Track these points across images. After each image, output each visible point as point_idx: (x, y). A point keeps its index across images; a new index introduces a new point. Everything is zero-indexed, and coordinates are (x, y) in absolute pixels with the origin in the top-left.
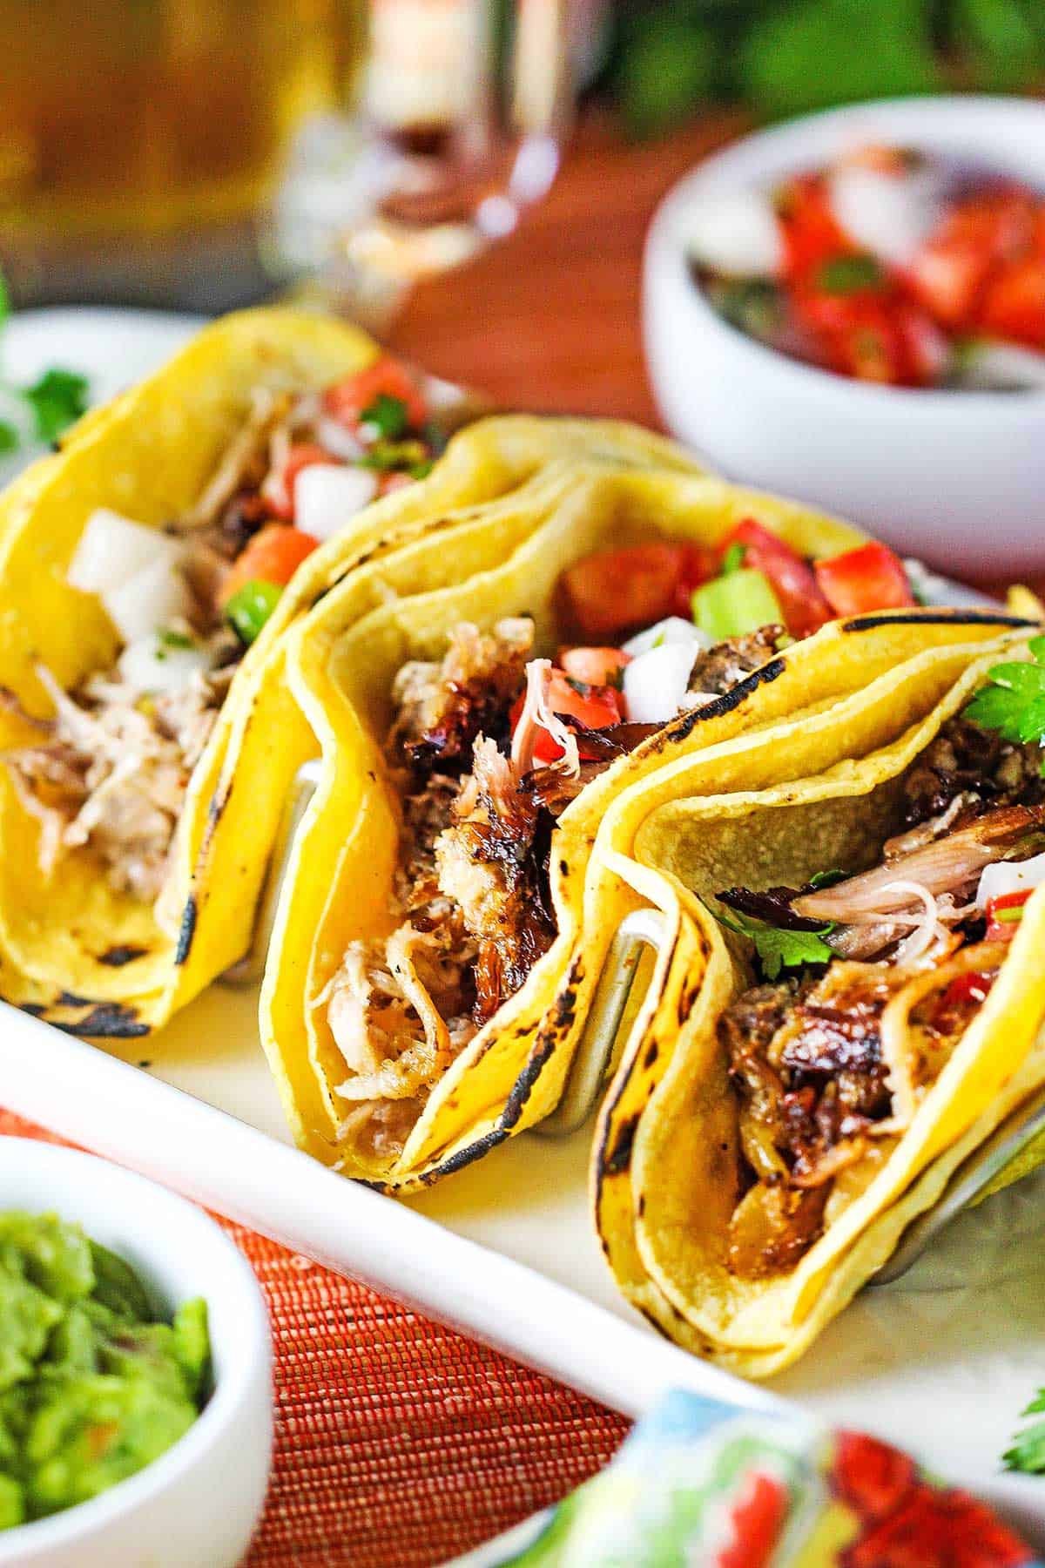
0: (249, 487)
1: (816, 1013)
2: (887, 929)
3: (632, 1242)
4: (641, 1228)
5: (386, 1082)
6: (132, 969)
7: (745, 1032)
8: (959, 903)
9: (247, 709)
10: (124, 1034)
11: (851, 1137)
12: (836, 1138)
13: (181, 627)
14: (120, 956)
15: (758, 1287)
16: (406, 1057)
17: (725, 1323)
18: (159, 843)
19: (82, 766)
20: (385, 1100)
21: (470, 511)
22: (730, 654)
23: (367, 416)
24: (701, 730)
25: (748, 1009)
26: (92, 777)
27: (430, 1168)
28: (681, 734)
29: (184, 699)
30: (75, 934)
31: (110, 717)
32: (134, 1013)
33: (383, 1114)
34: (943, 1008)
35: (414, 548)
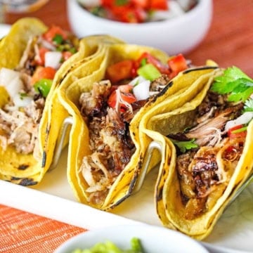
0: (31, 59)
1: (199, 159)
2: (207, 139)
3: (165, 215)
4: (167, 211)
5: (98, 187)
6: (27, 170)
7: (182, 165)
8: (222, 131)
9: (50, 108)
10: (31, 184)
11: (213, 185)
12: (209, 186)
13: (23, 92)
14: (23, 167)
15: (193, 221)
16: (101, 181)
17: (189, 230)
18: (28, 141)
19: (9, 126)
20: (97, 191)
21: (89, 58)
22: (157, 82)
23: (54, 40)
24: (158, 99)
25: (182, 160)
26: (12, 128)
27: (111, 205)
28: (154, 101)
29: (31, 108)
30: (11, 164)
31: (14, 113)
32: (32, 180)
33: (97, 195)
34: (226, 154)
35: (80, 67)
